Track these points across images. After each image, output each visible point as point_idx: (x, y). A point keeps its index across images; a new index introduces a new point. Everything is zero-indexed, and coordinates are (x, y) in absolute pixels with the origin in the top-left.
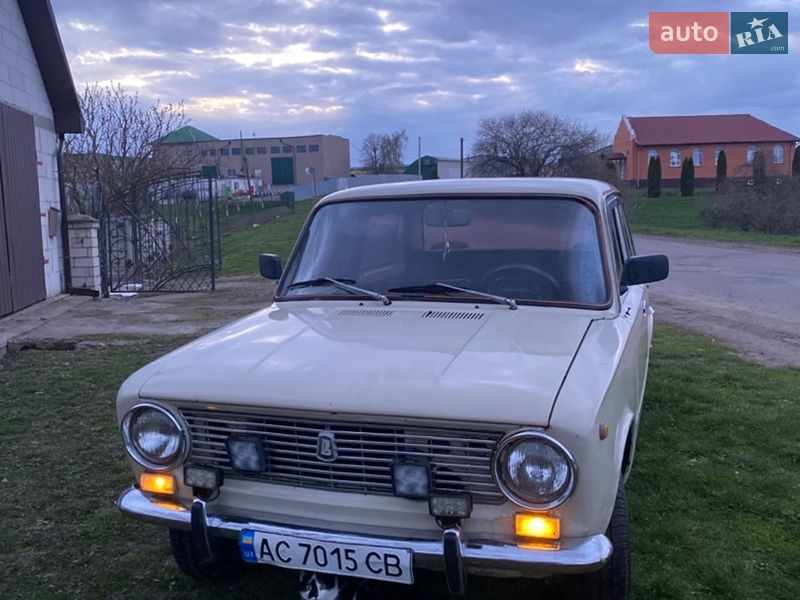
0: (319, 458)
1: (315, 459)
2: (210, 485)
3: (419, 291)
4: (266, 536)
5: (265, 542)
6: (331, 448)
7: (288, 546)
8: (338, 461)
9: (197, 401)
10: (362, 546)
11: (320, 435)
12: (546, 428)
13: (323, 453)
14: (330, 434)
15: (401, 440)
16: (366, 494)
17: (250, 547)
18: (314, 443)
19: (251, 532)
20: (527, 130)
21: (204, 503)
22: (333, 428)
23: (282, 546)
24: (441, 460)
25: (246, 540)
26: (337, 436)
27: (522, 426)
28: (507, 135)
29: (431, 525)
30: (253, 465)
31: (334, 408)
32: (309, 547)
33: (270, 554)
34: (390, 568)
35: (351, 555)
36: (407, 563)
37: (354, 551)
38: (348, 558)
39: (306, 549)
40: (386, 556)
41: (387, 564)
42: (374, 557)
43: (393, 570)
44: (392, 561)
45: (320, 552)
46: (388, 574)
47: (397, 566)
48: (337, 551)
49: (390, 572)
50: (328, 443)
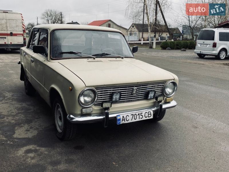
4: (123, 115)
5: (123, 117)
6: (136, 91)
7: (128, 116)
8: (137, 94)
10: (144, 112)
12: (174, 80)
13: (134, 93)
17: (120, 119)
19: (119, 115)
23: (127, 116)
25: (118, 118)
26: (137, 88)
27: (170, 80)
30: (118, 99)
32: (133, 115)
33: (124, 120)
34: (149, 115)
35: (142, 114)
36: (152, 113)
37: (142, 113)
38: (141, 115)
39: (132, 115)
40: (148, 112)
41: (149, 114)
42: (146, 113)
43: (150, 115)
44: (150, 113)
45: (135, 115)
46: (149, 117)
47: (150, 114)
48: (139, 114)
49: (149, 116)
50: (135, 90)
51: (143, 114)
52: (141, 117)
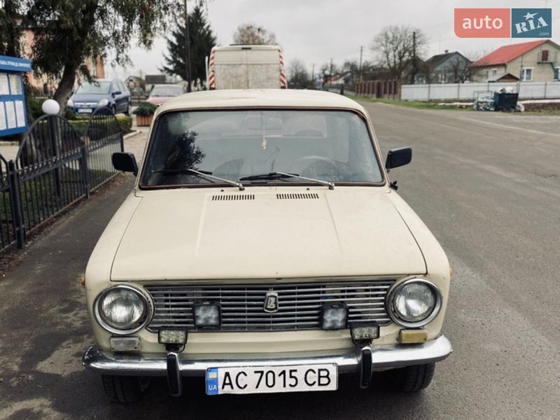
0: (266, 311)
2: (181, 341)
3: (261, 179)
4: (227, 370)
5: (227, 374)
6: (275, 303)
7: (246, 375)
8: (280, 311)
9: (166, 280)
10: (302, 366)
11: (267, 294)
12: (426, 274)
13: (269, 307)
16: (296, 330)
17: (215, 381)
18: (263, 300)
19: (214, 369)
21: (176, 354)
22: (275, 289)
23: (242, 375)
24: (350, 302)
25: (212, 376)
26: (279, 294)
30: (213, 321)
31: (279, 276)
32: (262, 372)
33: (230, 384)
34: (321, 379)
35: (293, 374)
36: (334, 374)
37: (296, 371)
38: (291, 377)
39: (260, 374)
40: (320, 370)
41: (320, 377)
42: (311, 373)
43: (324, 381)
44: (324, 373)
45: (270, 375)
46: (320, 385)
47: (327, 377)
48: (284, 372)
49: (321, 383)
50: (273, 299)
51: (300, 375)
52: (290, 381)
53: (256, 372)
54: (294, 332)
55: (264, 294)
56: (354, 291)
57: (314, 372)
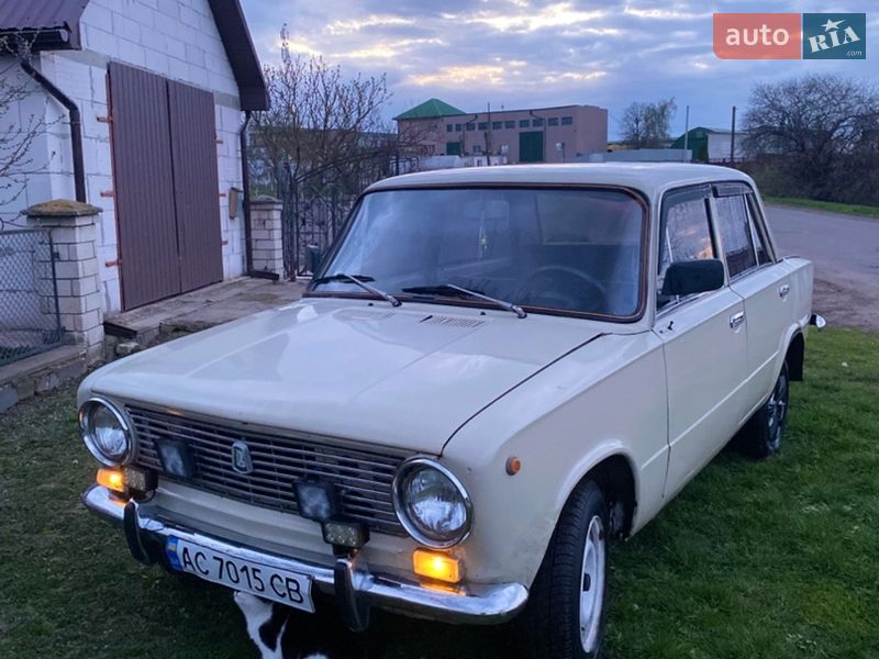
0: (235, 469)
1: (230, 468)
2: (141, 488)
4: (186, 545)
5: (186, 550)
6: (245, 460)
7: (205, 558)
11: (235, 445)
12: (440, 456)
13: (239, 464)
14: (241, 445)
15: (313, 458)
16: (282, 512)
17: (174, 554)
18: (229, 452)
19: (175, 538)
20: (811, 97)
21: (137, 505)
22: (248, 439)
23: (200, 557)
24: (350, 484)
25: (171, 546)
26: (251, 448)
27: (418, 452)
28: (786, 102)
29: (329, 550)
30: (181, 471)
31: (245, 419)
32: (221, 561)
33: (190, 563)
34: (292, 592)
35: (258, 574)
36: (306, 590)
38: (255, 577)
39: (219, 563)
40: (288, 580)
41: (289, 589)
42: (278, 579)
43: (295, 596)
44: (293, 585)
46: (291, 599)
47: (298, 592)
48: (247, 568)
50: (241, 454)
51: (265, 578)
52: (255, 583)
53: (215, 558)
54: (279, 513)
55: (231, 444)
56: (355, 465)
57: (281, 581)
